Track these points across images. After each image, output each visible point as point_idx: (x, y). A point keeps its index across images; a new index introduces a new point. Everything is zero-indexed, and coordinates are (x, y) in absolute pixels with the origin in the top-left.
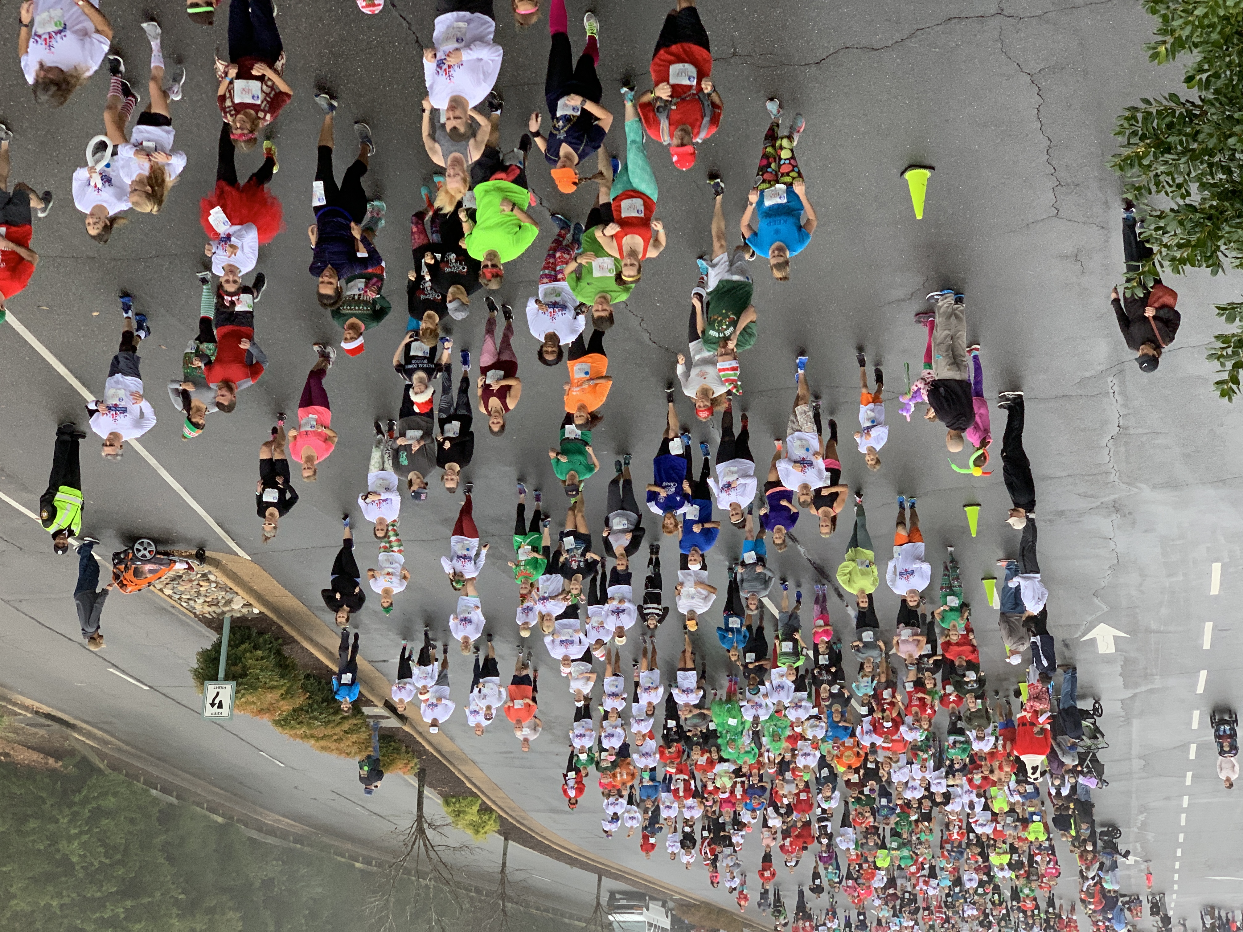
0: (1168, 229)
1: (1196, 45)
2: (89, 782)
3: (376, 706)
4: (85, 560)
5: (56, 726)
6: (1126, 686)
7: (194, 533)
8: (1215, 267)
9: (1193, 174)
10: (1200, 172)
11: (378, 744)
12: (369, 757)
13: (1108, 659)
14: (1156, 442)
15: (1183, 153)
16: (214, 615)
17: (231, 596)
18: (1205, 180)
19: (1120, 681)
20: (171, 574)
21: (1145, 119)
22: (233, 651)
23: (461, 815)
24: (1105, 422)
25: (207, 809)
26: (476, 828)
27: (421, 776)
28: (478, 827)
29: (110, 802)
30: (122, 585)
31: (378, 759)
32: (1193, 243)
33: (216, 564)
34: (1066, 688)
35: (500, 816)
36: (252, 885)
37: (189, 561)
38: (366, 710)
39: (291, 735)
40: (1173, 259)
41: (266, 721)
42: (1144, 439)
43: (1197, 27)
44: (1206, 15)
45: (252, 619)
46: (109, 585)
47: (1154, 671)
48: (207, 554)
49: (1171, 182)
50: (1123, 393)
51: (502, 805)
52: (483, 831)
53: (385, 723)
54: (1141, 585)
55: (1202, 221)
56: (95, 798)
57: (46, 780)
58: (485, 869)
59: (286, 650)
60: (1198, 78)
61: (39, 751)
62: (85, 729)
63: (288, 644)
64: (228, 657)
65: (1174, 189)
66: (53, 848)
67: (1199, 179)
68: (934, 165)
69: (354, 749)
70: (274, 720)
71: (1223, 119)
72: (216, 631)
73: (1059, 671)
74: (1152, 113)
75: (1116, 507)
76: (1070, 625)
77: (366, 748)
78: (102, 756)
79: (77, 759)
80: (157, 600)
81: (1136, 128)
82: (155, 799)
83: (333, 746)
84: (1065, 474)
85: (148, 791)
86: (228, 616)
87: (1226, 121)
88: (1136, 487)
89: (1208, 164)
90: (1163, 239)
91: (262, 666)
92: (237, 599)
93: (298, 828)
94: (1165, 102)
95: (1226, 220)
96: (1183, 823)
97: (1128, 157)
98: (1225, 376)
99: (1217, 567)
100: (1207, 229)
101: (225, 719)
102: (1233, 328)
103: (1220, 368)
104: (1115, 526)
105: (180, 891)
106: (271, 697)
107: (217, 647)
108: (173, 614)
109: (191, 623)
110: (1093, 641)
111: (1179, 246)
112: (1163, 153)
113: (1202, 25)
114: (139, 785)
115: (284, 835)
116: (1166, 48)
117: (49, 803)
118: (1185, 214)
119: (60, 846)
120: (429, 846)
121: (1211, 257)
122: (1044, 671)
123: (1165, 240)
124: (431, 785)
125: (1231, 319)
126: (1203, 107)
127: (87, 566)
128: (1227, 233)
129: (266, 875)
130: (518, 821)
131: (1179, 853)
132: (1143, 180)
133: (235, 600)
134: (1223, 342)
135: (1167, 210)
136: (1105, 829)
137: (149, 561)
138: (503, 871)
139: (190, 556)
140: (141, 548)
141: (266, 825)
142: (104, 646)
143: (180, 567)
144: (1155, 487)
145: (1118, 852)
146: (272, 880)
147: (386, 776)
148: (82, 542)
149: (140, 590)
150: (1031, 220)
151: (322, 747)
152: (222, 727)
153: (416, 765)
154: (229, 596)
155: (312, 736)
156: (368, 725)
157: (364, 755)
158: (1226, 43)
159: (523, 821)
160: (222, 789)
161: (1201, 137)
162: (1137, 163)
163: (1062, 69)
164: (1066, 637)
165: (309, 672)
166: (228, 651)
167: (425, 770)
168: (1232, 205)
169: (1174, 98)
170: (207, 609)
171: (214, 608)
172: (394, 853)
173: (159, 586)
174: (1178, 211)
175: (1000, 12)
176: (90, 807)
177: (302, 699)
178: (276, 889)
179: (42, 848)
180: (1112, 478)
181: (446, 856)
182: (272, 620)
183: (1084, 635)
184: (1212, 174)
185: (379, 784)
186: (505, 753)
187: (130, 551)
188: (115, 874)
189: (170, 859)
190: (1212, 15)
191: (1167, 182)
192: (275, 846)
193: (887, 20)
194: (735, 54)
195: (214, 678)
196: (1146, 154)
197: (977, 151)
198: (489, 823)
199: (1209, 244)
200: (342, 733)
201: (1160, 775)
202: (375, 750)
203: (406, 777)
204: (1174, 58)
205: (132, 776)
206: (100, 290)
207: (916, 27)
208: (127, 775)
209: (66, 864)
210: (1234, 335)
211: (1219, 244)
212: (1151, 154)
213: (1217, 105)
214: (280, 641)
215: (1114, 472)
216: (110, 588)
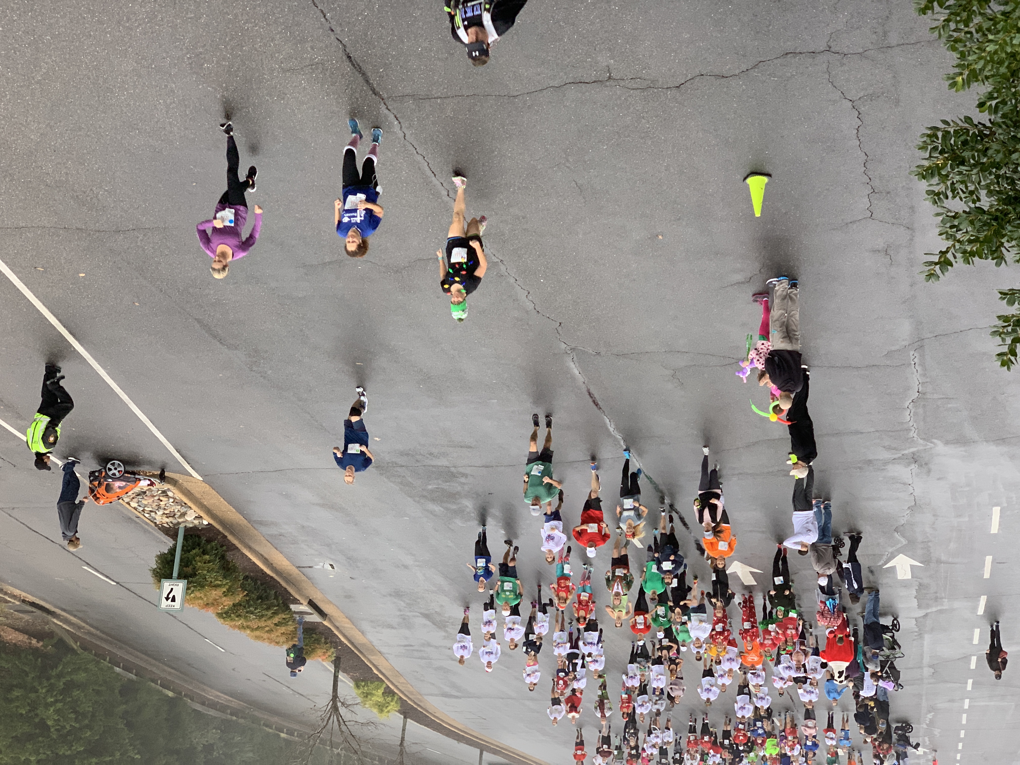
0: (961, 227)
1: (987, 78)
2: (64, 660)
3: (302, 604)
4: (68, 476)
5: (38, 612)
6: (919, 606)
7: (157, 457)
8: (999, 260)
9: (983, 183)
10: (989, 181)
11: (302, 636)
12: (294, 646)
13: (905, 584)
14: (949, 406)
15: (975, 166)
16: (171, 525)
17: (185, 510)
18: (992, 188)
19: (915, 603)
20: (137, 490)
21: (943, 136)
22: (185, 555)
23: (369, 697)
24: (908, 388)
25: (161, 686)
26: (381, 707)
27: (337, 663)
28: (383, 707)
29: (81, 676)
30: (97, 499)
31: (302, 648)
32: (981, 239)
33: (174, 482)
34: (869, 606)
35: (401, 698)
36: (196, 748)
37: (152, 479)
38: (293, 607)
39: (231, 626)
40: (964, 252)
41: (210, 613)
42: (939, 403)
43: (989, 62)
44: (996, 52)
45: (203, 529)
46: (86, 498)
47: (943, 595)
48: (166, 474)
49: (964, 190)
50: (922, 365)
51: (403, 689)
52: (386, 710)
53: (308, 619)
54: (934, 523)
55: (989, 221)
56: (69, 673)
57: (31, 657)
58: (387, 742)
59: (229, 556)
60: (988, 104)
61: (24, 633)
62: (62, 616)
63: (232, 550)
64: (181, 560)
65: (967, 195)
66: (33, 713)
67: (988, 186)
68: (771, 172)
69: (283, 639)
70: (218, 614)
71: (1008, 139)
72: (172, 538)
73: (866, 592)
74: (949, 132)
75: (915, 459)
76: (874, 555)
77: (292, 638)
78: (76, 638)
79: (55, 640)
80: (126, 512)
81: (937, 144)
82: (118, 674)
83: (266, 635)
84: (873, 430)
85: (113, 668)
86: (182, 526)
87: (1011, 140)
88: (931, 443)
89: (995, 175)
90: (956, 235)
91: (209, 568)
92: (190, 512)
93: (235, 703)
94: (961, 124)
95: (1009, 222)
96: (964, 722)
97: (929, 168)
98: (1005, 349)
99: (996, 511)
100: (993, 228)
101: (177, 611)
102: (1013, 310)
103: (1001, 343)
104: (914, 474)
105: (136, 751)
106: (215, 593)
107: (172, 551)
108: (137, 523)
109: (151, 531)
110: (893, 568)
111: (970, 242)
112: (958, 166)
113: (992, 60)
114: (105, 664)
115: (223, 708)
116: (963, 79)
117: (31, 675)
118: (975, 215)
119: (38, 711)
120: (341, 721)
121: (995, 251)
122: (855, 592)
123: (959, 236)
124: (345, 671)
125: (1011, 303)
126: (992, 128)
127: (69, 481)
128: (1010, 231)
129: (207, 741)
130: (415, 703)
131: (960, 746)
132: (942, 188)
133: (189, 513)
134: (1004, 321)
135: (961, 212)
136: (900, 725)
137: (119, 479)
138: (401, 744)
139: (153, 476)
140: (112, 468)
141: (209, 699)
142: (80, 547)
143: (144, 483)
144: (947, 443)
145: (910, 744)
146: (212, 745)
147: (308, 661)
148: (66, 461)
149: (111, 502)
150: (849, 221)
151: (256, 637)
152: (175, 617)
153: (332, 654)
154: (183, 510)
155: (248, 627)
156: (295, 620)
157: (291, 643)
158: (1012, 75)
159: (419, 703)
160: (173, 668)
161: (990, 152)
162: (936, 173)
163: (878, 97)
164: (871, 564)
165: (247, 574)
166: (182, 555)
167: (340, 658)
168: (1014, 209)
169: (968, 121)
170: (166, 520)
171: (171, 519)
172: (313, 726)
173: (127, 500)
174: (969, 213)
175: (829, 49)
176: (64, 680)
177: (241, 596)
178: (215, 753)
179: (24, 712)
180: (911, 434)
181: (355, 730)
182: (218, 530)
183: (886, 563)
184: (998, 183)
185: (302, 668)
186: (406, 646)
187: (103, 470)
188: (83, 736)
189: (130, 725)
190: (1001, 52)
191: (961, 189)
192: (216, 718)
193: (735, 53)
194: (610, 78)
195: (169, 576)
196: (944, 166)
197: (807, 162)
198: (392, 704)
199: (995, 241)
200: (273, 625)
201: (946, 682)
202: (299, 640)
203: (324, 663)
204: (969, 87)
205: (100, 655)
206: (86, 255)
207: (759, 59)
208: (95, 655)
209: (43, 726)
210: (1013, 316)
211: (1003, 241)
212: (949, 165)
213: (1004, 127)
214: (224, 548)
215: (914, 429)
216: (86, 501)
